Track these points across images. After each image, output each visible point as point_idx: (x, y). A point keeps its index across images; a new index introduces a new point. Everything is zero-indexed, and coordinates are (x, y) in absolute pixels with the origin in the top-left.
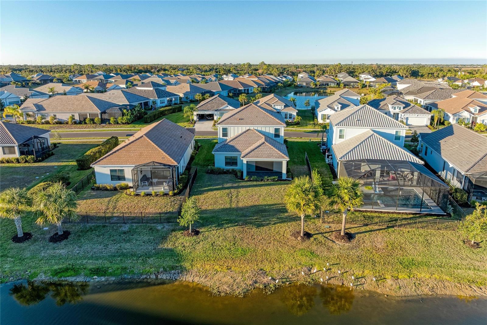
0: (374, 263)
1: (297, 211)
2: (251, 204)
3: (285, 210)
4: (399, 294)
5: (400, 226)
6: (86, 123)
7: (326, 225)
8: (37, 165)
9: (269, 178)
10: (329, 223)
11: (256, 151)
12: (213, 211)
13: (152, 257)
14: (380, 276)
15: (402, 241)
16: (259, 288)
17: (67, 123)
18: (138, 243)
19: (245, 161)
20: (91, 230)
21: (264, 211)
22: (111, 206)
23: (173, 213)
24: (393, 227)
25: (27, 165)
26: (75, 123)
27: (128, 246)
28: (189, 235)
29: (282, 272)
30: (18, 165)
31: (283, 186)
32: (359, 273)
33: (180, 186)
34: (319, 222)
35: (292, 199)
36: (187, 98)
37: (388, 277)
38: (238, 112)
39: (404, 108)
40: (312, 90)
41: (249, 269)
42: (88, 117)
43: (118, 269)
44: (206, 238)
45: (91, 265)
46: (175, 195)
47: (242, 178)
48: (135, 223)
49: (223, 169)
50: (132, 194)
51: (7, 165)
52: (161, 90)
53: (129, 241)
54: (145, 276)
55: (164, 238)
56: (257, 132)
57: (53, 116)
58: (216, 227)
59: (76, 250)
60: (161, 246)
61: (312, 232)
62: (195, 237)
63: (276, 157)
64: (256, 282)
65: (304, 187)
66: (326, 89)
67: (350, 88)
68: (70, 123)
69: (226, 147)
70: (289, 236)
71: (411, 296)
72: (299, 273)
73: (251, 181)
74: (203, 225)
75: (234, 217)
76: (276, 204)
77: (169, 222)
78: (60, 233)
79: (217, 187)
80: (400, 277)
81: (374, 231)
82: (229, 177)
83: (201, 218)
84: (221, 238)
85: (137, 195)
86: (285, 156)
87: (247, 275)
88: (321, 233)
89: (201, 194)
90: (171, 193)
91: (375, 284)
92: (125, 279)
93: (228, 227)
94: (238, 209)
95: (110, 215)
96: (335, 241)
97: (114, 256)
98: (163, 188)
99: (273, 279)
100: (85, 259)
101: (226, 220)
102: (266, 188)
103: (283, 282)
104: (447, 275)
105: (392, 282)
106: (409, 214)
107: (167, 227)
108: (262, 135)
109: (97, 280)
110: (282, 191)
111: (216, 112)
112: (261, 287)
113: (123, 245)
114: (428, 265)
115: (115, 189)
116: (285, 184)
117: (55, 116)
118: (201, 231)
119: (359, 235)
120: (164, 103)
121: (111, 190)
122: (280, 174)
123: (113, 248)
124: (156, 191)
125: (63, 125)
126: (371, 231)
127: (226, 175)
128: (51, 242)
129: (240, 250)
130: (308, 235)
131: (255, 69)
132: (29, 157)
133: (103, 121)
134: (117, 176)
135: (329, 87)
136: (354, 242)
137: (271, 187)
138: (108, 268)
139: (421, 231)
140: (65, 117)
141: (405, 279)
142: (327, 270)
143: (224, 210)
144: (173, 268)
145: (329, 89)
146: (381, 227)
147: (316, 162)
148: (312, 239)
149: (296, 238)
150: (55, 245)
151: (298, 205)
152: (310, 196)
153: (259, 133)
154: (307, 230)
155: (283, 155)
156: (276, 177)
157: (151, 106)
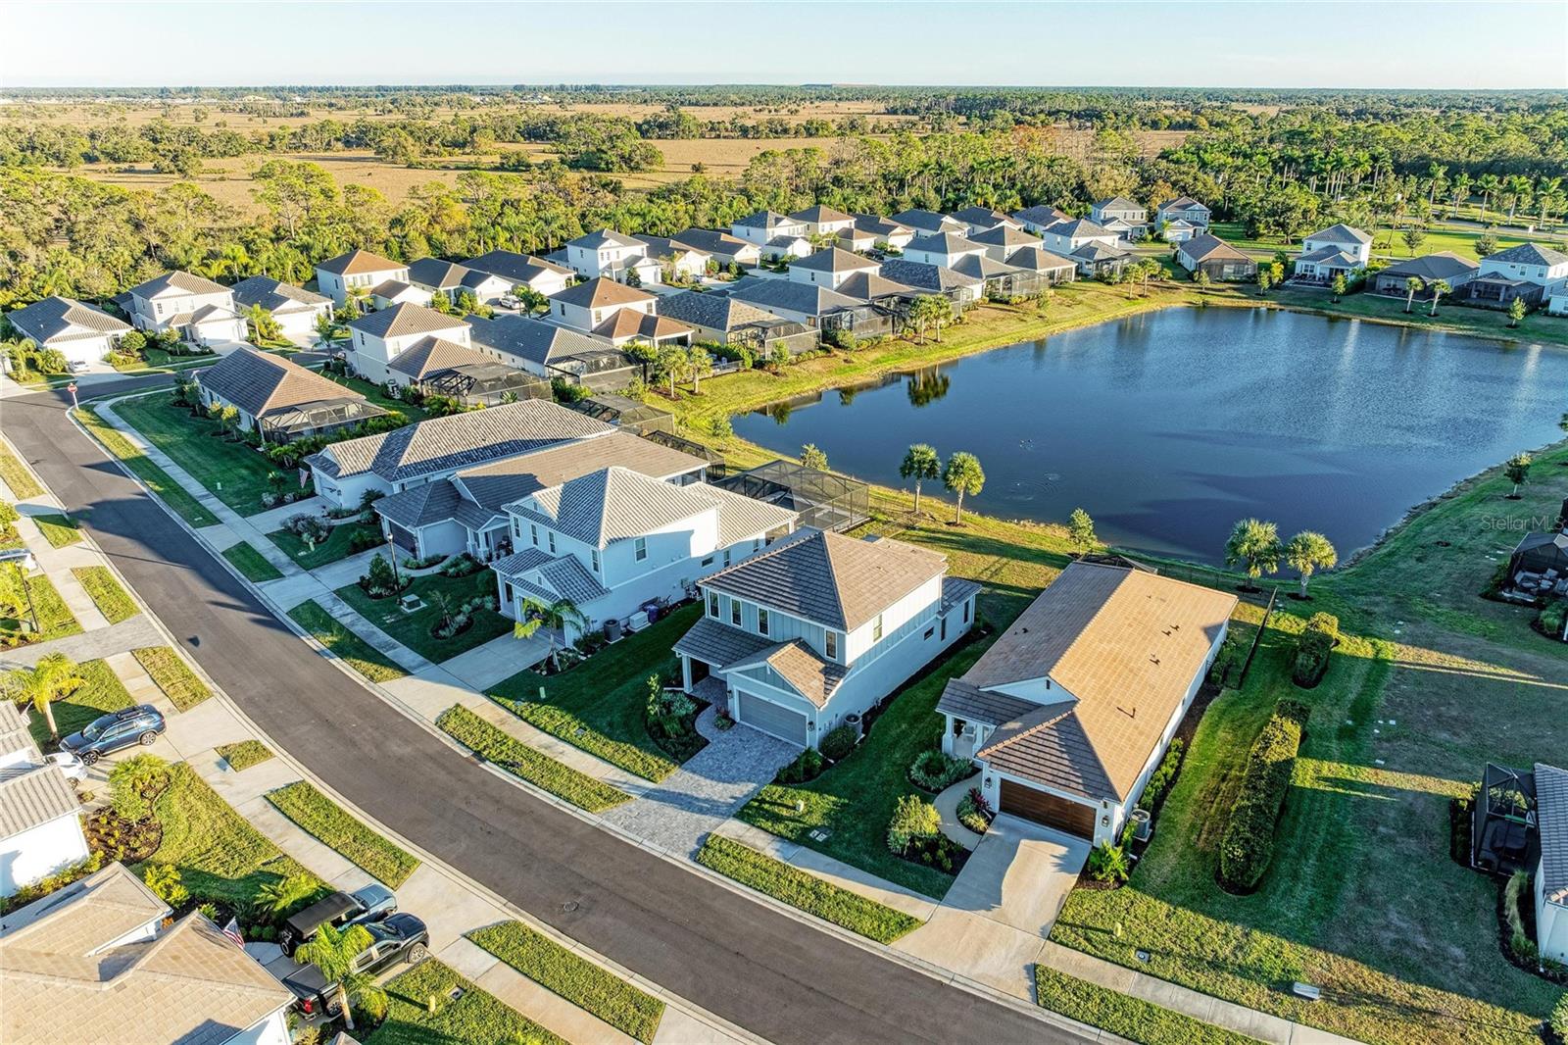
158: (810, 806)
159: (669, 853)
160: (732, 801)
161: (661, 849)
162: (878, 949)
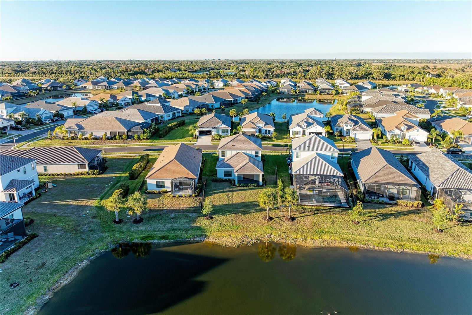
0: (303, 232)
1: (264, 206)
2: (240, 201)
3: (258, 205)
4: (312, 246)
5: (321, 213)
6: (116, 139)
7: (282, 213)
8: (101, 177)
9: (251, 185)
10: (283, 212)
11: (243, 168)
12: (219, 206)
13: (190, 230)
14: (305, 238)
15: (320, 221)
16: (245, 244)
17: (101, 139)
18: (181, 223)
19: (236, 174)
20: (154, 217)
21: (248, 205)
22: (160, 203)
23: (197, 207)
24: (317, 214)
25: (95, 176)
26: (108, 139)
27: (176, 225)
28: (207, 219)
29: (256, 237)
30: (89, 176)
31: (259, 190)
32: (294, 237)
33: (198, 190)
34: (278, 212)
35: (262, 200)
36: (187, 111)
37: (309, 238)
39: (354, 126)
40: (292, 97)
41: (240, 236)
42: (118, 134)
43: (174, 236)
44: (217, 221)
45: (159, 234)
46: (196, 196)
47: (234, 185)
48: (177, 213)
49: (223, 179)
50: (171, 196)
51: (82, 176)
52: (167, 105)
53: (176, 222)
54: (188, 239)
55: (194, 220)
56: (244, 154)
57: (90, 134)
58: (221, 214)
59: (149, 228)
60: (193, 225)
61: (273, 217)
62: (211, 220)
63: (256, 172)
64: (243, 241)
65: (268, 194)
66: (304, 95)
67: (325, 95)
68: (104, 139)
69: (225, 165)
70: (261, 219)
71: (318, 246)
72: (265, 237)
73: (240, 186)
74: (214, 214)
75: (231, 209)
76: (255, 202)
77: (195, 212)
78: (138, 219)
79: (220, 191)
80: (315, 238)
81: (307, 216)
82: (226, 184)
83: (214, 210)
84: (225, 221)
85: (174, 196)
86: (261, 171)
87: (239, 238)
88: (278, 217)
89: (211, 196)
90: (193, 195)
91: (302, 242)
92: (178, 240)
93: (228, 215)
94: (233, 205)
95: (162, 209)
96: (285, 221)
97: (170, 230)
98: (188, 192)
99: (252, 240)
100: (155, 232)
101: (227, 211)
102: (249, 191)
103: (256, 241)
104: (338, 237)
105: (310, 241)
106: (328, 207)
107: (195, 215)
108: (247, 156)
109: (164, 241)
110: (259, 193)
111: (213, 129)
112: (246, 243)
113: (173, 224)
114: (330, 233)
115: (160, 193)
116: (261, 189)
117: (92, 133)
118: (213, 217)
119: (298, 218)
120: (169, 116)
121: (157, 194)
122: (258, 182)
123: (168, 226)
124: (185, 194)
125: (98, 140)
126: (305, 216)
127: (225, 183)
128: (134, 223)
129: (235, 226)
130: (271, 219)
131: (242, 70)
132: (96, 171)
133: (129, 137)
134: (160, 185)
135: (307, 94)
136: (295, 222)
137: (253, 190)
138: (169, 236)
139: (332, 216)
140: (99, 134)
141: (317, 239)
142: (279, 236)
143: (225, 205)
144: (201, 235)
145: (307, 95)
146: (311, 214)
147: (283, 172)
148: (273, 220)
149: (265, 220)
150: (137, 225)
151: (265, 203)
152: (271, 198)
153: (245, 155)
154: (271, 216)
155: (260, 170)
156: (256, 184)
157: (160, 120)
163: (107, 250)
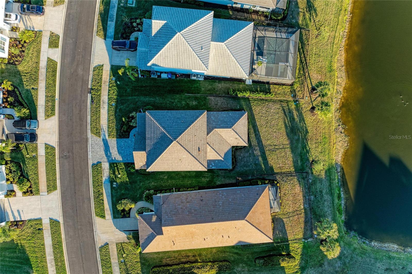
10: (303, 97)
16: (345, 131)
18: (322, 187)
24: (307, 66)
27: (324, 191)
28: (315, 165)
34: (303, 102)
38: (190, 153)
41: (335, 135)
44: (317, 156)
54: (339, 177)
55: (318, 176)
60: (323, 175)
61: (311, 106)
64: (341, 132)
70: (315, 117)
71: (346, 75)
84: (317, 149)
88: (311, 101)
91: (340, 86)
92: (341, 184)
93: (309, 147)
94: (291, 143)
101: (303, 149)
103: (340, 122)
105: (339, 79)
107: (310, 177)
109: (343, 195)
118: (312, 160)
119: (313, 84)
126: (310, 78)
130: (313, 108)
138: (337, 194)
139: (309, 54)
148: (316, 107)
149: (316, 114)
154: (309, 108)
158: (122, 176)
159: (91, 159)
160: (114, 159)
161: (91, 157)
162: (94, 215)
163: (357, 235)
